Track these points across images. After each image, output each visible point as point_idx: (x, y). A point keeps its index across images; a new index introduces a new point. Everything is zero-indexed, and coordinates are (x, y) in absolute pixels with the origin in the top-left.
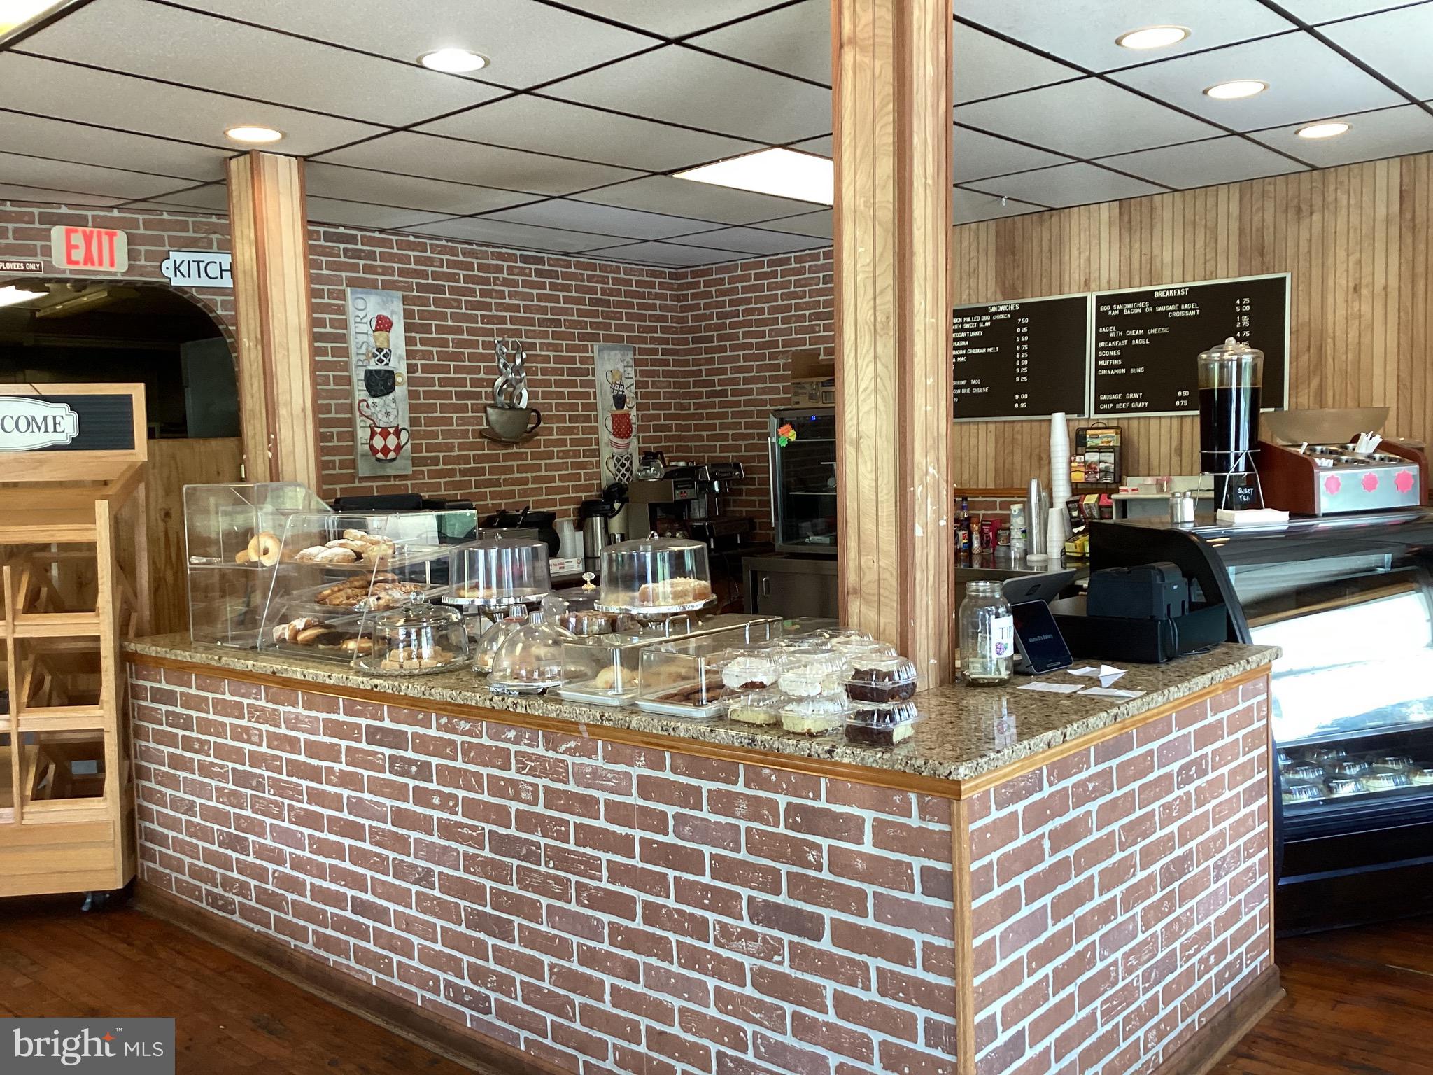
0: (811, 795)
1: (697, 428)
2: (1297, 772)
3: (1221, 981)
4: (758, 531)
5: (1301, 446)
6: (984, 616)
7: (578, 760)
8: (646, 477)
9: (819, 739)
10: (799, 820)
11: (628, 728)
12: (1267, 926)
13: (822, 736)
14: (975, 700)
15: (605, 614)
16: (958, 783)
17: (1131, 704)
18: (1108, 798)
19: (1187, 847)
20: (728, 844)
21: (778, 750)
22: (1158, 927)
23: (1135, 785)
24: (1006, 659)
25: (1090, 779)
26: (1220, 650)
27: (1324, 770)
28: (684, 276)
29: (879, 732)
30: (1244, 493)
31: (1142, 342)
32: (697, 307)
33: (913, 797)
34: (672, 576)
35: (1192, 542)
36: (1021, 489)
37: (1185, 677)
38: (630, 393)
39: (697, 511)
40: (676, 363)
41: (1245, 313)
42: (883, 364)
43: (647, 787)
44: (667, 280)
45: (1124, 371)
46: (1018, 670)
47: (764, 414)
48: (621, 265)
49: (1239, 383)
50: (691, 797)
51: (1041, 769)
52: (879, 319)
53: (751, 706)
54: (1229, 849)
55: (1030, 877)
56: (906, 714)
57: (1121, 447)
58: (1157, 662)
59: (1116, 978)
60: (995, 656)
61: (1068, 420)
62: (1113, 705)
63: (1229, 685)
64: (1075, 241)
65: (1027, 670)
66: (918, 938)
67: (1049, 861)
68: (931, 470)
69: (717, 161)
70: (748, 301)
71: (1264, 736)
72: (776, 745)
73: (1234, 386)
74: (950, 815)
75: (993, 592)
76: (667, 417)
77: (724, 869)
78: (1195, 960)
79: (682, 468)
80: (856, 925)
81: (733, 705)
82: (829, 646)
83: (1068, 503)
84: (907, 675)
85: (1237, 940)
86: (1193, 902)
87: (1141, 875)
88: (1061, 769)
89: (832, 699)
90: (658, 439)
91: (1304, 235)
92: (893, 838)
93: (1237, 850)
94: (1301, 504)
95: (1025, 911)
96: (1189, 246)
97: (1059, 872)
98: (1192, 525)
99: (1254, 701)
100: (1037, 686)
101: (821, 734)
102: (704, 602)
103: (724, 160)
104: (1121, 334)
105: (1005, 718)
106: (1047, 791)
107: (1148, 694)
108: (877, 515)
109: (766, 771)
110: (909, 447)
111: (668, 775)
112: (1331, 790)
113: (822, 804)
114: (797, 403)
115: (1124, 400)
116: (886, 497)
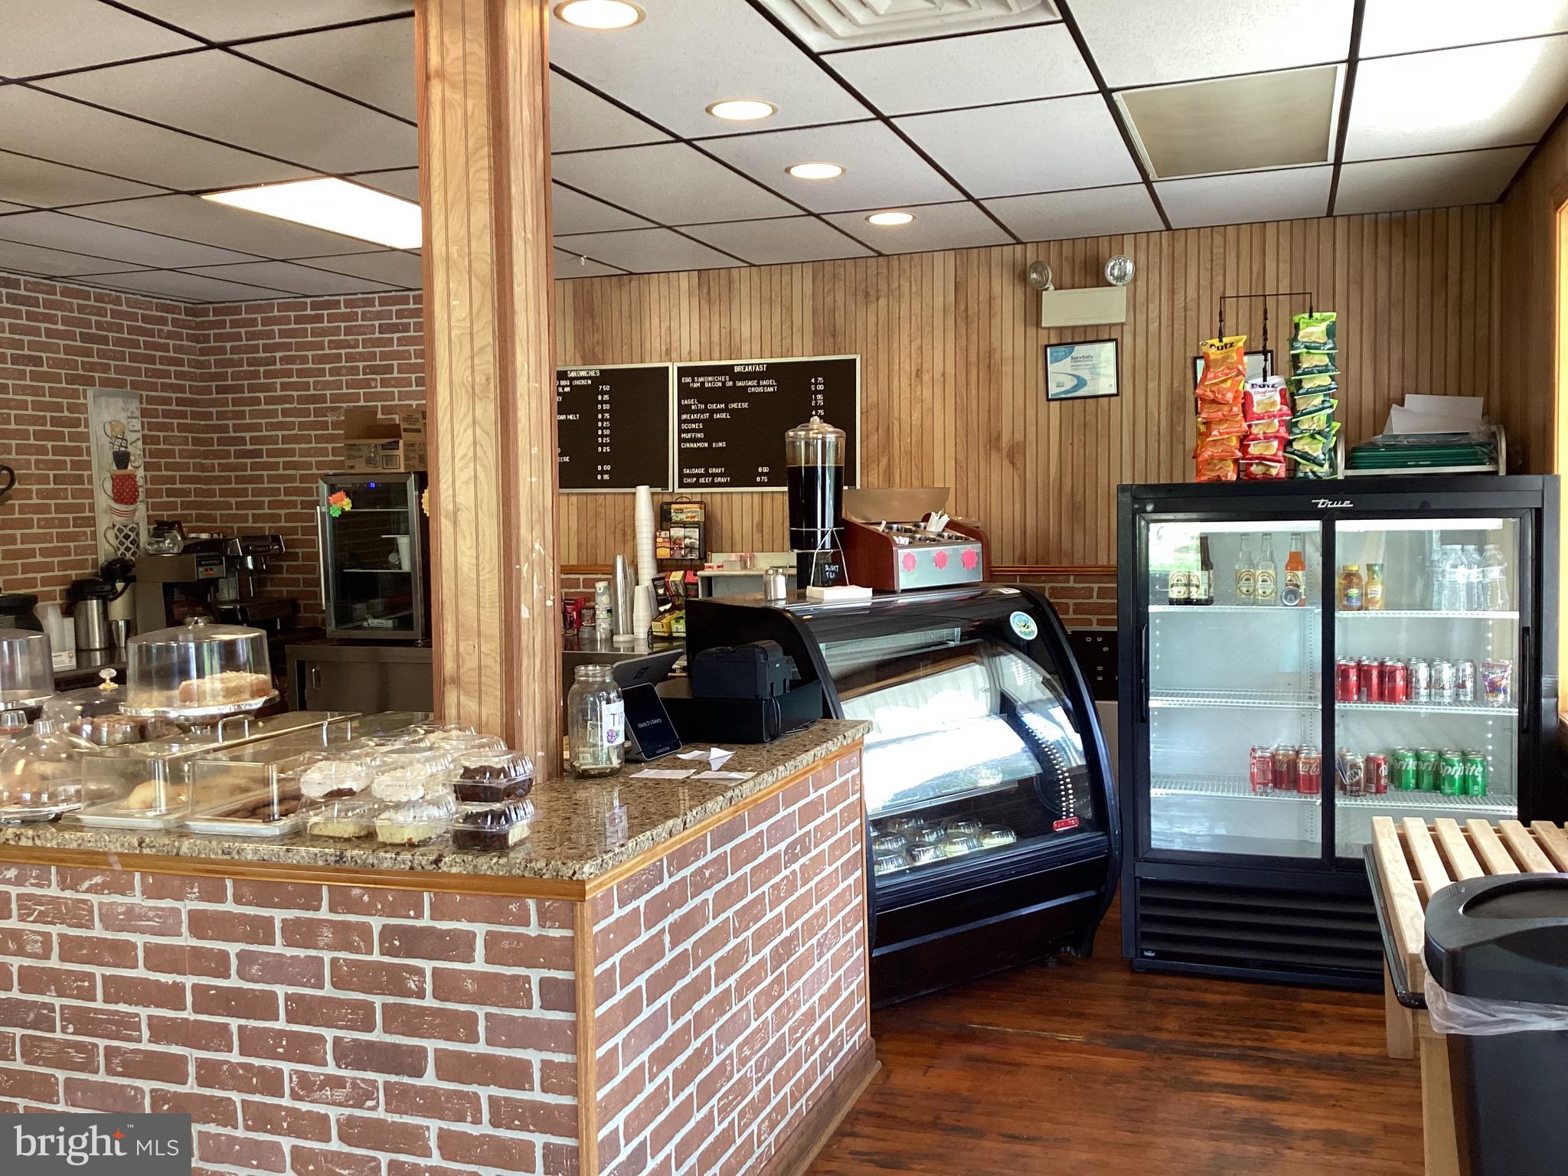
0: (412, 913)
1: (224, 493)
2: (882, 843)
3: (825, 1060)
4: (302, 614)
5: (880, 523)
6: (594, 703)
7: (106, 899)
8: (160, 552)
9: (422, 849)
10: (397, 943)
11: (177, 854)
12: (863, 1000)
13: (424, 845)
14: (587, 793)
15: (131, 718)
16: (582, 883)
17: (745, 786)
18: (723, 884)
19: (794, 927)
20: (309, 981)
21: (373, 865)
22: (769, 1013)
23: (747, 868)
24: (617, 747)
25: (706, 866)
26: (816, 727)
27: (906, 839)
28: (205, 313)
29: (493, 836)
30: (831, 570)
31: (724, 416)
32: (223, 350)
33: (531, 904)
34: (223, 669)
35: (787, 618)
36: (605, 566)
37: (788, 756)
38: (136, 450)
39: (225, 592)
40: (195, 416)
41: (820, 392)
42: (483, 430)
43: (200, 924)
44: (183, 317)
45: (706, 445)
46: (629, 758)
47: (314, 478)
48: (123, 296)
49: (824, 462)
50: (261, 931)
51: (661, 860)
52: (477, 379)
53: (338, 816)
54: (830, 925)
55: (652, 976)
56: (522, 812)
57: (705, 523)
58: (762, 742)
59: (732, 1072)
60: (606, 744)
61: (653, 494)
62: (727, 788)
63: (828, 761)
64: (655, 307)
65: (639, 756)
66: (535, 1057)
67: (669, 956)
68: (537, 546)
69: (257, 185)
70: (287, 347)
71: (858, 809)
72: (370, 861)
73: (819, 464)
74: (573, 918)
75: (603, 676)
76: (184, 480)
77: (301, 1009)
78: (802, 1042)
79: (205, 541)
80: (465, 1052)
81: (313, 819)
82: (427, 743)
83: (654, 580)
84: (524, 770)
85: (838, 1017)
86: (800, 983)
87: (753, 960)
88: (680, 859)
89: (436, 803)
90: (173, 506)
91: (872, 319)
92: (509, 951)
93: (837, 925)
94: (881, 580)
95: (647, 1012)
96: (766, 322)
97: (678, 967)
98: (784, 602)
99: (849, 775)
100: (649, 773)
101: (424, 843)
102: (264, 699)
103: (266, 184)
104: (703, 406)
105: (616, 811)
106: (667, 882)
107: (758, 774)
108: (478, 596)
109: (356, 892)
110: (514, 521)
111: (229, 906)
112: (914, 858)
113: (425, 922)
114: (352, 467)
115: (706, 475)
116: (488, 576)
